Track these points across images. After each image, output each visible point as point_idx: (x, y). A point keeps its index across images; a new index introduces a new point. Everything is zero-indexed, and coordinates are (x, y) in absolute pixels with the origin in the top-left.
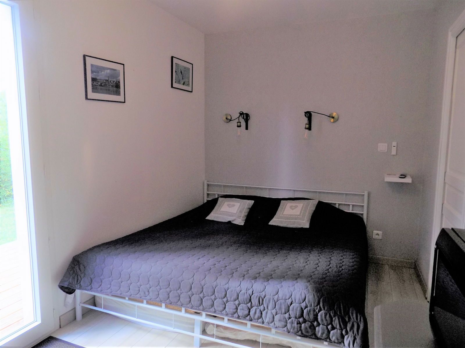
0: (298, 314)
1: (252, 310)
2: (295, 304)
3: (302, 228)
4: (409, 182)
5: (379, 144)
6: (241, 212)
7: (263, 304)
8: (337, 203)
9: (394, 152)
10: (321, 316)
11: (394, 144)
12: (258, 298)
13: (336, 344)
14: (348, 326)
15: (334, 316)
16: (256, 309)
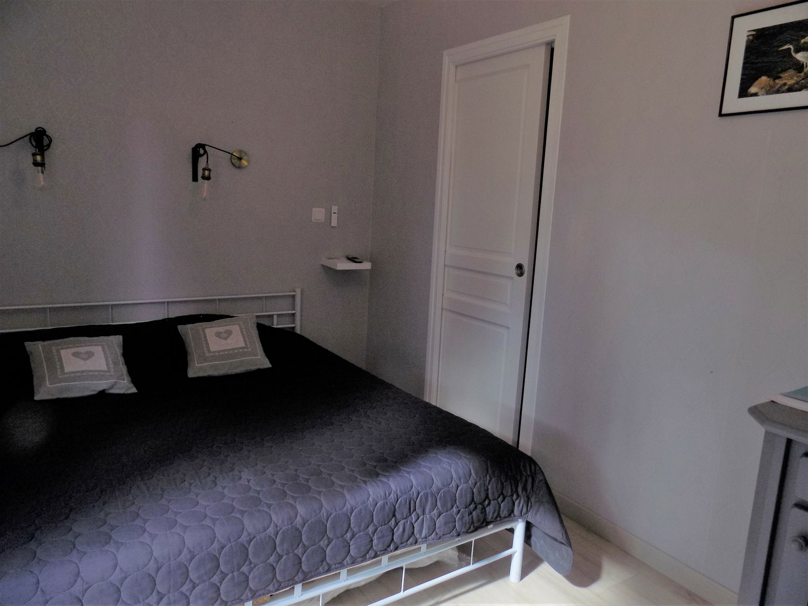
0: (468, 501)
1: (398, 530)
2: (462, 485)
3: (259, 370)
4: (368, 268)
5: (314, 209)
6: (115, 363)
7: (415, 510)
8: (275, 315)
9: (334, 223)
10: (492, 488)
11: (335, 209)
12: (408, 503)
13: (508, 519)
14: (519, 485)
15: (506, 481)
16: (404, 524)
